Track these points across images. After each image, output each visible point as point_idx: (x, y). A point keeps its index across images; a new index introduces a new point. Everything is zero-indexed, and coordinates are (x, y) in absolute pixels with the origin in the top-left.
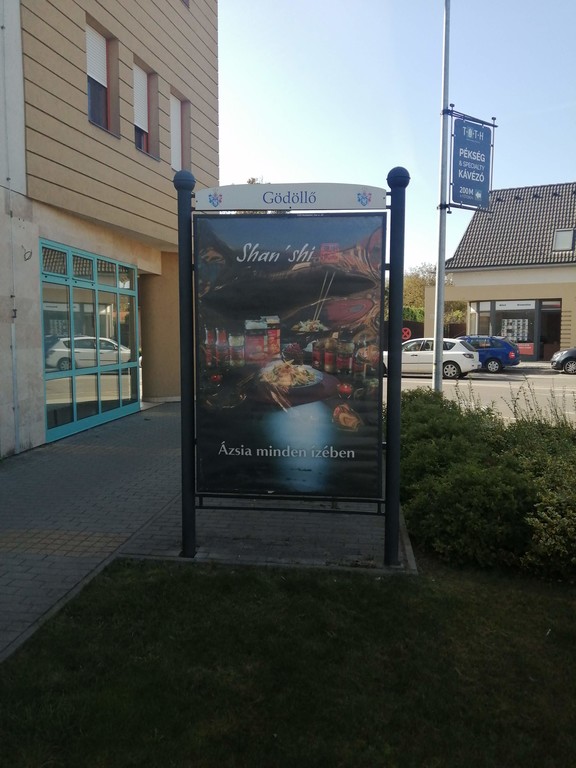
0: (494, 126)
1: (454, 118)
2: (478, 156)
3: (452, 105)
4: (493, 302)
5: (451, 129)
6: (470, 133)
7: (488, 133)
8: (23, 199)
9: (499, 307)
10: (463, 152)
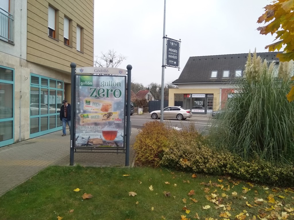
0: (180, 42)
1: (167, 39)
2: (175, 51)
3: (166, 35)
4: (191, 95)
5: (166, 43)
6: (172, 44)
7: (178, 44)
8: (25, 61)
9: (193, 96)
10: (170, 49)
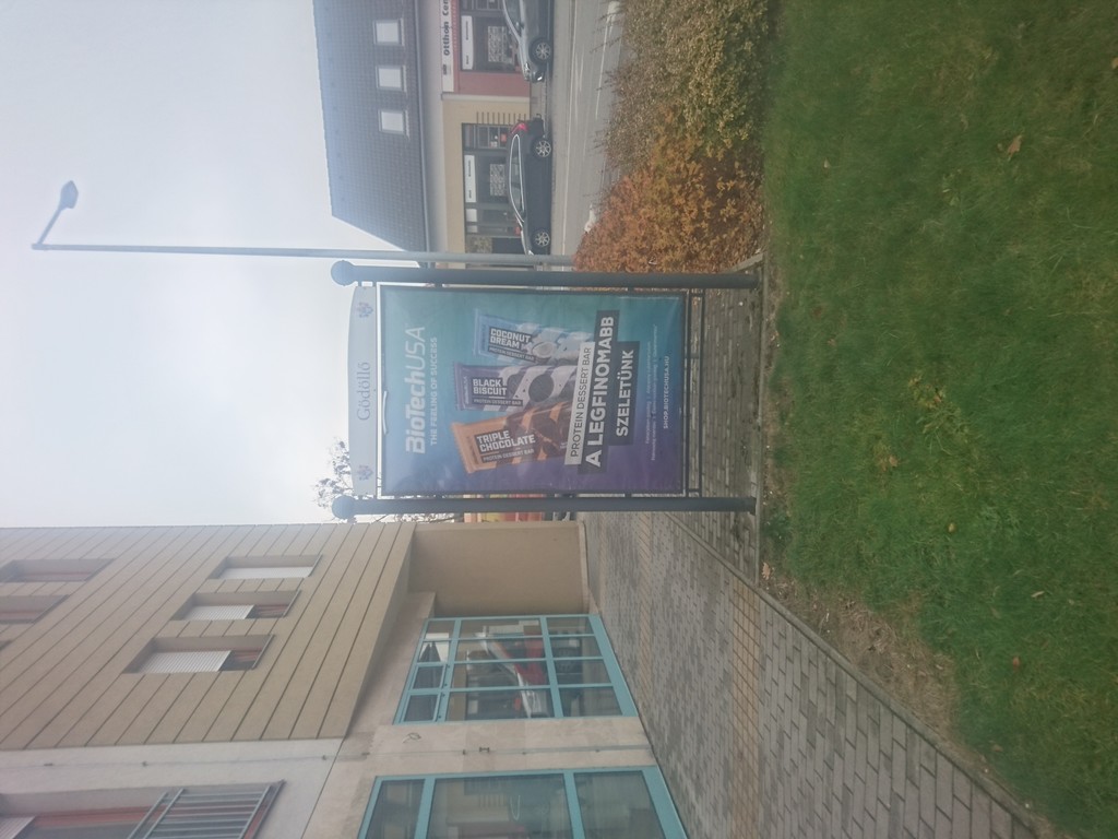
4: (467, 206)
8: (348, 742)
9: (472, 199)
